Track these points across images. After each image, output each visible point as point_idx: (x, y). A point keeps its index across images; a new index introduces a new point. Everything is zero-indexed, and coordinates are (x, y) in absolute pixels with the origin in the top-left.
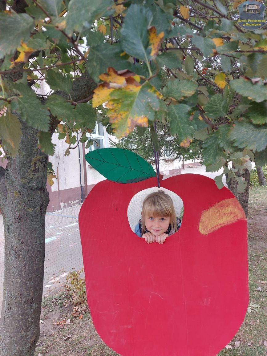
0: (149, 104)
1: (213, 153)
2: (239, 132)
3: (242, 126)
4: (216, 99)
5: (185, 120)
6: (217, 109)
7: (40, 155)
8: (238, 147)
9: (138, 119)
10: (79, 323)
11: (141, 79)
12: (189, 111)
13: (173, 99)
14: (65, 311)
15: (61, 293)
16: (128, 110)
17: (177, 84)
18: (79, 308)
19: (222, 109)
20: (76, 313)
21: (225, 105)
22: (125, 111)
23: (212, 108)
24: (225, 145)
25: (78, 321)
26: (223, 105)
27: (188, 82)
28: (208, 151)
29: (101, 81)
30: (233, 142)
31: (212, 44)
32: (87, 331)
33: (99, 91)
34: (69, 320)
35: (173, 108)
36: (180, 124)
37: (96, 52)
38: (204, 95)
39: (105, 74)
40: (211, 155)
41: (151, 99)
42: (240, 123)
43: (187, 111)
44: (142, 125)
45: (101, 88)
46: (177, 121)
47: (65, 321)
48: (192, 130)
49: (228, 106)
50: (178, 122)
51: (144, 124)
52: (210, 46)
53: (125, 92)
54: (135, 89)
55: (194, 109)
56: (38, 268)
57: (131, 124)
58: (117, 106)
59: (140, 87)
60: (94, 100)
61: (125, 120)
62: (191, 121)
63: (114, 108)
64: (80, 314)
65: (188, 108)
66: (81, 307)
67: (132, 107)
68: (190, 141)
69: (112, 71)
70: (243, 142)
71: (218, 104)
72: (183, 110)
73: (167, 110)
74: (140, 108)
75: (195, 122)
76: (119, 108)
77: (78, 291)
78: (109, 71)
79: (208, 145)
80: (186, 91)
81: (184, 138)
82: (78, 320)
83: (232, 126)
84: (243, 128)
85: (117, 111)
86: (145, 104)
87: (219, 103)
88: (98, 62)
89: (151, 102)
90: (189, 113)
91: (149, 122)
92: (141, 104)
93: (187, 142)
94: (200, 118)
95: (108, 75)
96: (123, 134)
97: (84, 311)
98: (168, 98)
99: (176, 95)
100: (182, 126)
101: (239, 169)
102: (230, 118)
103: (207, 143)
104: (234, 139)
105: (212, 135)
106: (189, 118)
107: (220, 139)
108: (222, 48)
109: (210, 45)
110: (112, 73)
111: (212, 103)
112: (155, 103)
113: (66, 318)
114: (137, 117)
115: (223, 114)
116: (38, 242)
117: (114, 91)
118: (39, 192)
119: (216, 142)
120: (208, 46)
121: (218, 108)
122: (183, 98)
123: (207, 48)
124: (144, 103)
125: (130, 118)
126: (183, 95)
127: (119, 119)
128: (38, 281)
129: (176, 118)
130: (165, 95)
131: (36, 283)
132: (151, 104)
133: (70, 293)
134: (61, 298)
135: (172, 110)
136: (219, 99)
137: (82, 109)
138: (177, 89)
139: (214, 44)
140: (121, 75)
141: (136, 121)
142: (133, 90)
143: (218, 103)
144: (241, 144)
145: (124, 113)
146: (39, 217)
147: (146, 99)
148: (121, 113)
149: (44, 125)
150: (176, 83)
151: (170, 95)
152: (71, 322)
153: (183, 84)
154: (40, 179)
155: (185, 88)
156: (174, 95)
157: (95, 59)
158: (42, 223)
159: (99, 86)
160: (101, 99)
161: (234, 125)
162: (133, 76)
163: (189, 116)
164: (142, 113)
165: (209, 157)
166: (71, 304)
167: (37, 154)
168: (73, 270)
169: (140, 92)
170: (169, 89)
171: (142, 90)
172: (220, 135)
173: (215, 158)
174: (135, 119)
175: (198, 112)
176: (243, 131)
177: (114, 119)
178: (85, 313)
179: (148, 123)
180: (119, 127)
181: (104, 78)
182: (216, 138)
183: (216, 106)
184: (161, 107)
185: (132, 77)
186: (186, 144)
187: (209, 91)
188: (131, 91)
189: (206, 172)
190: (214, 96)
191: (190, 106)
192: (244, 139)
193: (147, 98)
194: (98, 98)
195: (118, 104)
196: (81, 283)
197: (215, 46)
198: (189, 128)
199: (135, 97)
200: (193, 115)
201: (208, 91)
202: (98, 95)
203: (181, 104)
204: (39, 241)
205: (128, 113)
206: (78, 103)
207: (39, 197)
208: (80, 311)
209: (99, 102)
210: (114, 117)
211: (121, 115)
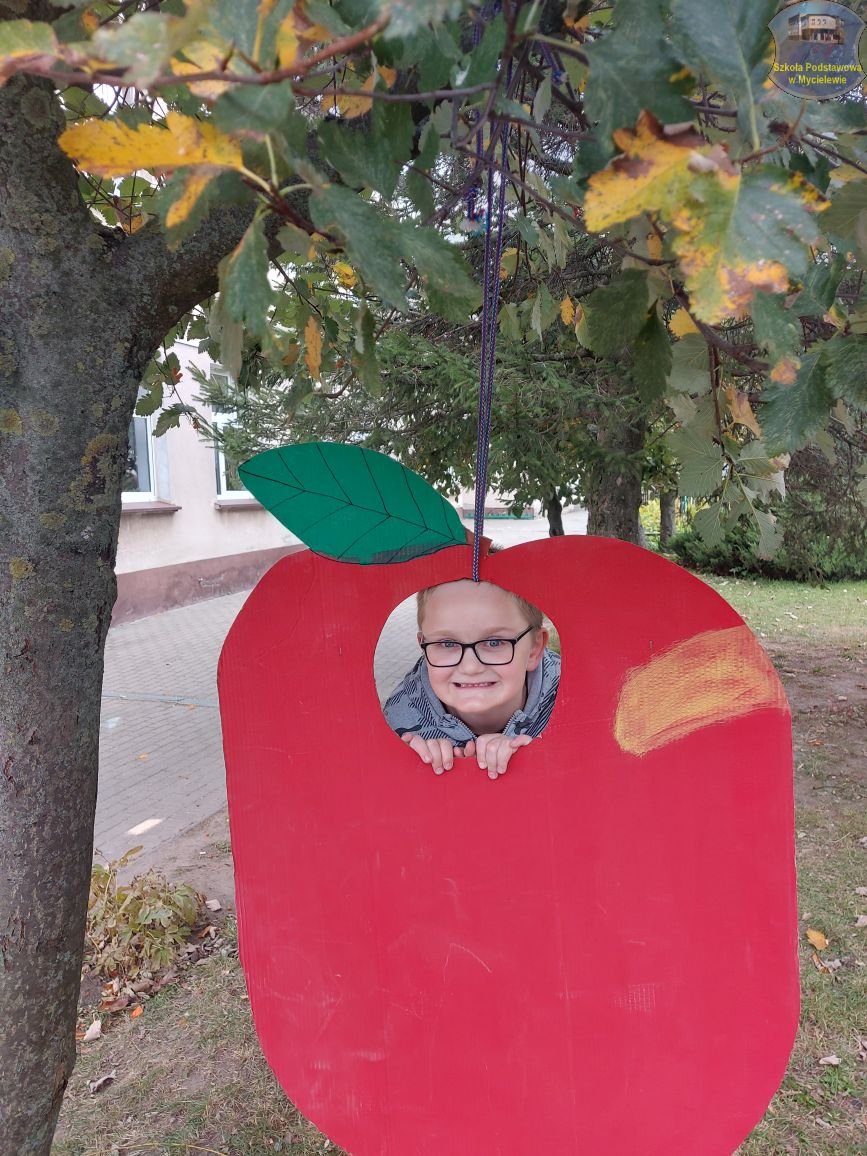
0: (784, 226)
1: (794, 418)
5: (775, 305)
7: (113, 433)
16: (718, 242)
18: (126, 983)
20: (115, 1001)
22: (712, 244)
25: (129, 1026)
29: (618, 150)
33: (603, 183)
34: (96, 1026)
40: (787, 425)
41: (784, 213)
47: (82, 1030)
48: (793, 337)
54: (730, 182)
56: (82, 827)
57: (730, 282)
58: (697, 224)
60: (589, 209)
61: (713, 270)
66: (133, 981)
67: (725, 234)
68: (795, 369)
69: (644, 121)
74: (748, 239)
76: (700, 233)
82: (127, 1023)
85: (696, 240)
86: (765, 228)
89: (786, 222)
93: (789, 370)
95: (633, 132)
97: (145, 990)
110: (645, 130)
112: (801, 225)
114: (744, 266)
116: (84, 740)
118: (100, 562)
124: (760, 224)
125: (723, 267)
127: (699, 266)
128: (79, 873)
131: (75, 882)
132: (788, 228)
141: (744, 276)
145: (711, 251)
146: (91, 651)
147: (766, 212)
152: (103, 1031)
154: (105, 516)
160: (613, 209)
164: (760, 252)
166: (92, 975)
167: (102, 429)
169: (742, 191)
174: (738, 271)
177: (688, 265)
178: (148, 997)
179: (786, 280)
180: (700, 291)
181: (624, 140)
193: (771, 211)
194: (600, 202)
195: (699, 218)
196: (128, 901)
198: (786, 328)
199: (732, 205)
204: (89, 736)
205: (719, 250)
207: (97, 578)
208: (132, 994)
209: (606, 217)
210: (688, 260)
211: (703, 255)
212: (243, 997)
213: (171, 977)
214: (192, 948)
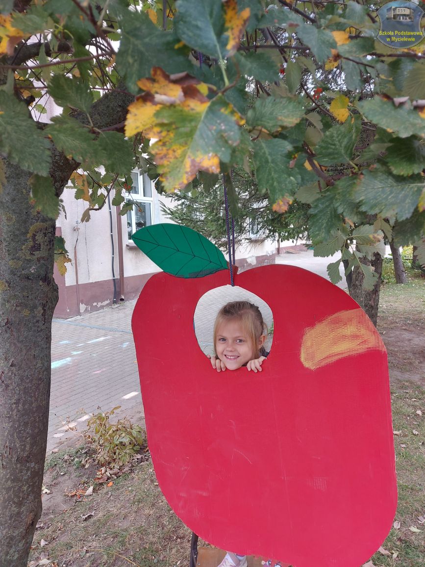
0: (223, 134)
1: (327, 223)
2: (370, 187)
3: (376, 178)
4: (334, 135)
5: (283, 167)
6: (336, 151)
7: (43, 222)
8: (367, 213)
9: (203, 159)
10: (107, 493)
11: (210, 89)
12: (289, 151)
13: (263, 130)
14: (84, 474)
15: (78, 446)
16: (186, 144)
17: (270, 105)
18: (108, 470)
19: (343, 151)
20: (102, 478)
21: (349, 144)
22: (181, 145)
23: (327, 148)
24: (346, 210)
25: (105, 491)
26: (346, 143)
27: (289, 103)
28: (318, 220)
29: (141, 90)
30: (360, 204)
31: (331, 41)
32: (119, 505)
33: (137, 109)
34: (91, 489)
35: (264, 145)
36: (273, 174)
37: (132, 39)
38: (315, 127)
39: (148, 79)
40: (323, 227)
41: (225, 125)
42: (372, 174)
43: (286, 151)
44: (210, 170)
45: (140, 103)
46: (268, 168)
47: (85, 489)
48: (292, 185)
49: (353, 146)
50: (270, 170)
51: (213, 168)
52: (327, 43)
53: (181, 111)
54: (200, 108)
55: (297, 149)
56: (40, 406)
57: (191, 167)
58: (167, 135)
59: (208, 104)
60: (129, 123)
61: (181, 160)
62: (291, 168)
63: (162, 138)
64: (108, 478)
65: (288, 146)
66: (111, 469)
67: (192, 138)
68: (288, 203)
69: (160, 75)
70: (375, 205)
71: (338, 143)
72: (280, 149)
73: (253, 148)
74: (206, 140)
75: (298, 171)
76: (170, 139)
77: (106, 444)
78: (155, 74)
79: (319, 209)
80: (285, 117)
81: (279, 198)
82: (105, 489)
83: (359, 179)
84: (376, 182)
85: (167, 143)
86: (215, 134)
87: (339, 141)
88: (136, 58)
89: (225, 131)
90: (289, 156)
91: (222, 165)
92: (209, 133)
93: (284, 204)
94: (307, 165)
95: (153, 80)
96: (177, 183)
97: (115, 474)
98: (256, 128)
99: (268, 123)
100: (276, 176)
101: (367, 253)
102: (357, 165)
103: (316, 206)
104: (361, 199)
105: (325, 193)
106: (288, 163)
107: (338, 200)
108: (347, 48)
109: (328, 41)
110: (161, 79)
111: (328, 140)
112: (232, 133)
113: (86, 485)
114: (201, 157)
115: (345, 159)
116: (39, 365)
117: (162, 109)
118: (41, 283)
119: (332, 206)
120: (323, 42)
121: (336, 149)
122: (280, 129)
123: (323, 46)
124: (213, 132)
125: (189, 157)
126: (280, 123)
127: (171, 158)
128: (38, 427)
129: (267, 162)
130: (250, 123)
131: (36, 431)
132: (225, 135)
133: (93, 446)
134: (78, 455)
135: (261, 148)
136: (339, 134)
137: (109, 142)
138: (271, 114)
139: (334, 40)
140: (175, 82)
141: (200, 163)
142: (195, 108)
143: (337, 140)
144: (371, 208)
145: (180, 149)
146: (40, 324)
147: (217, 125)
148: (174, 147)
149: (40, 164)
150: (270, 103)
151: (259, 122)
152: (93, 492)
153: (281, 105)
154: (42, 261)
155: (284, 111)
156: (266, 123)
157: (130, 51)
158: (47, 335)
159: (138, 99)
160: (141, 123)
161: (362, 176)
162: (197, 84)
163: (289, 160)
164: (211, 149)
165: (319, 230)
166: (94, 464)
167: (37, 221)
168: (99, 411)
169: (207, 113)
170: (257, 113)
171: (211, 110)
172: (339, 193)
173: (329, 232)
174: (198, 160)
175: (304, 155)
176: (375, 187)
177: (162, 158)
178: (116, 478)
179: (219, 166)
180: (170, 172)
181: (146, 85)
182: (332, 199)
183: (334, 145)
184: (242, 142)
185: (195, 86)
186: (282, 208)
187: (324, 121)
188: (193, 109)
189: (315, 256)
190: (331, 129)
191: (292, 142)
192: (377, 199)
193: (220, 124)
194: (135, 120)
195: (168, 131)
196: (111, 432)
197: (336, 43)
198: (288, 180)
199: (199, 121)
200: (296, 159)
201: (322, 121)
202: (136, 115)
203: (277, 139)
204: (42, 363)
205: (186, 148)
206: (103, 131)
207: (40, 291)
208: (109, 475)
209: (137, 128)
210: (162, 155)
211: (174, 151)
212: (155, 484)
213: (127, 469)
214: (139, 456)
